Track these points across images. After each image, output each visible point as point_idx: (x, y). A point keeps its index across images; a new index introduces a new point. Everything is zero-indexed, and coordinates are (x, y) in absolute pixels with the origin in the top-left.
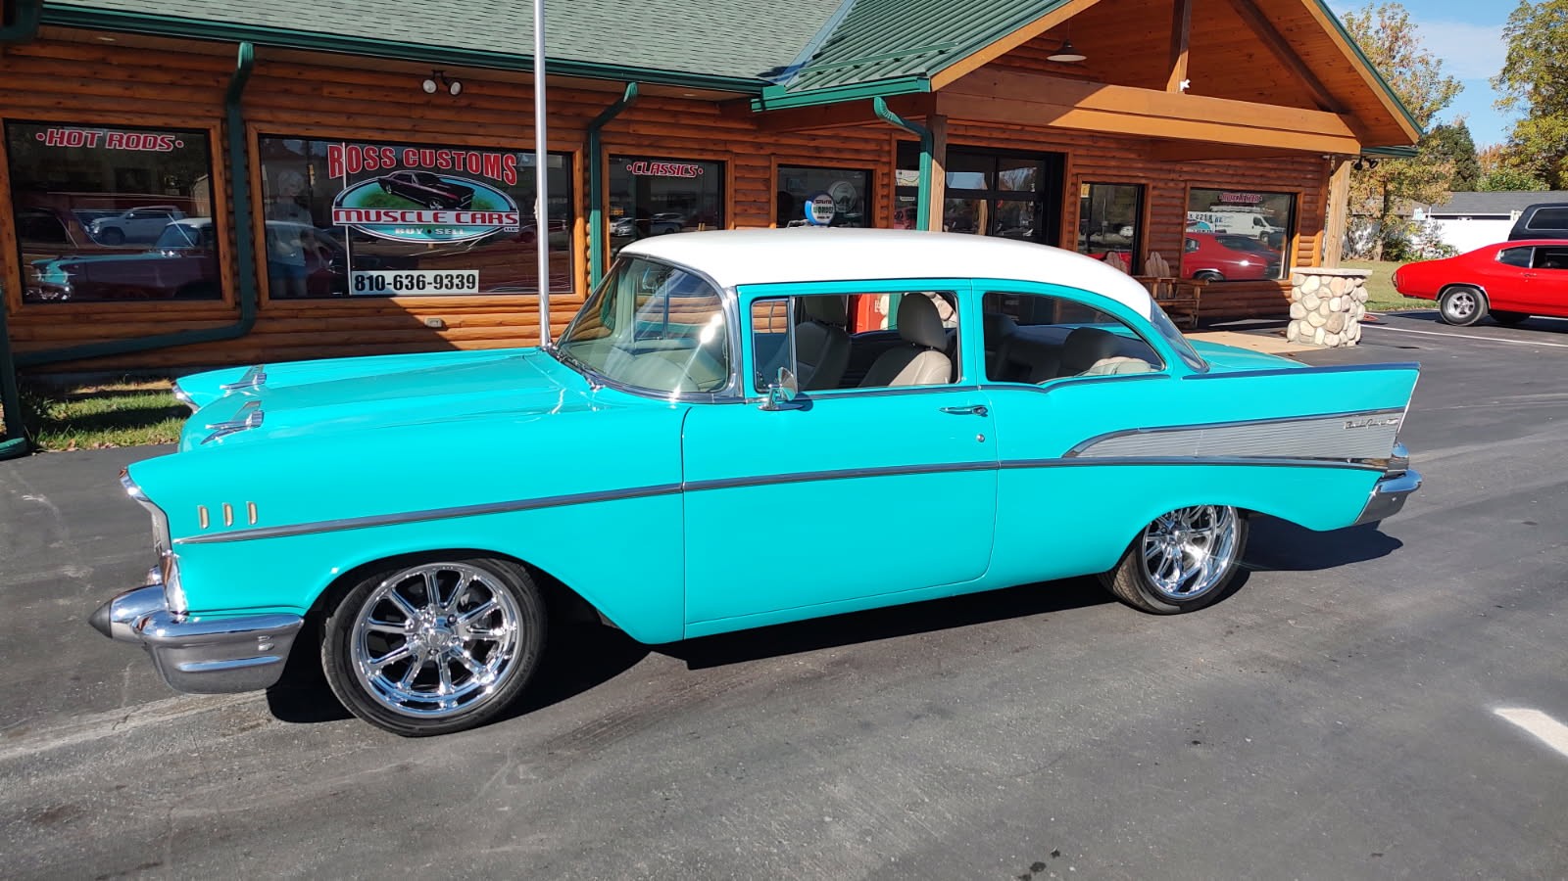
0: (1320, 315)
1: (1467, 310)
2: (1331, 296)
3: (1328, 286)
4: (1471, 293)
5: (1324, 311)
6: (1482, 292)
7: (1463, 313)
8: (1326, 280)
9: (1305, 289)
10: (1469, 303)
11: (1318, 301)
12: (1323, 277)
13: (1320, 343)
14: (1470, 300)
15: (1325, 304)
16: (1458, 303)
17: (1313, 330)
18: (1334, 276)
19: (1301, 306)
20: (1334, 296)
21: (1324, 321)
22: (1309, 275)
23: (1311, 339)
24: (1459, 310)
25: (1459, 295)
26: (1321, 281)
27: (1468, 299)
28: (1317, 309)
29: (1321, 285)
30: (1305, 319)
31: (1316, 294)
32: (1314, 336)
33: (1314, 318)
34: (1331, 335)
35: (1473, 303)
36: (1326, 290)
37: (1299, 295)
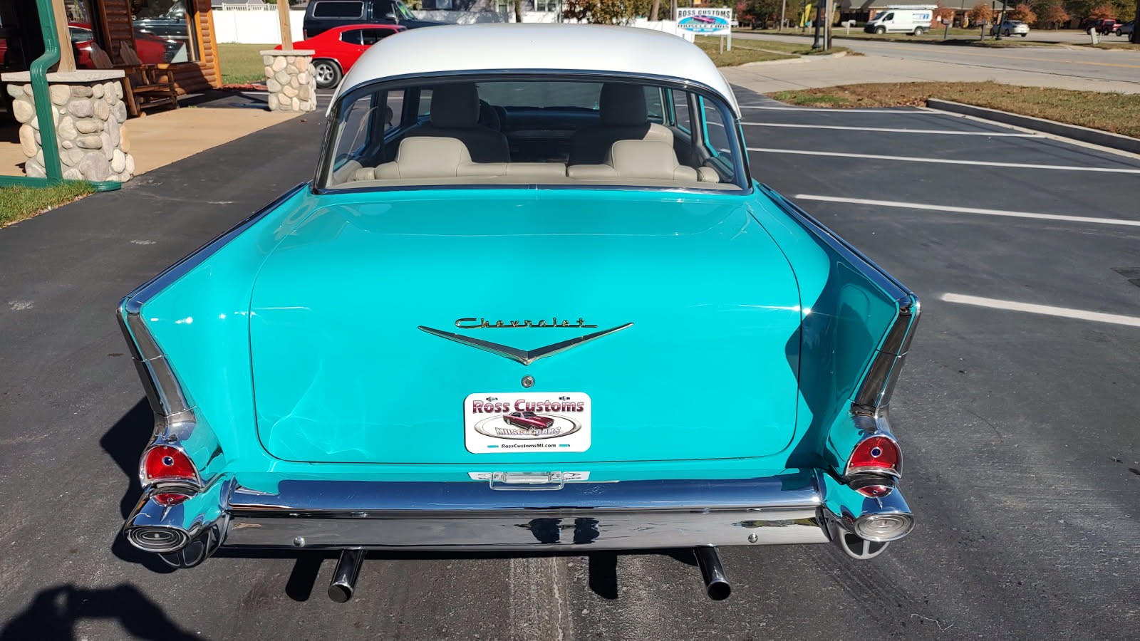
0: (292, 87)
1: (328, 77)
2: (298, 72)
3: (293, 64)
4: (330, 65)
5: (295, 84)
6: (336, 63)
7: (326, 79)
8: (291, 59)
9: (275, 67)
10: (328, 71)
11: (289, 77)
12: (289, 58)
13: (297, 109)
14: (330, 70)
15: (294, 78)
16: (321, 72)
17: (289, 100)
18: (296, 56)
19: (275, 81)
20: (300, 72)
21: (297, 91)
22: (276, 56)
23: (290, 107)
24: (323, 77)
25: (322, 66)
26: (287, 60)
27: (327, 68)
28: (289, 84)
29: (288, 63)
30: (282, 91)
31: (286, 71)
32: (291, 105)
33: (288, 90)
34: (305, 103)
35: (332, 72)
36: (293, 67)
37: (272, 73)
